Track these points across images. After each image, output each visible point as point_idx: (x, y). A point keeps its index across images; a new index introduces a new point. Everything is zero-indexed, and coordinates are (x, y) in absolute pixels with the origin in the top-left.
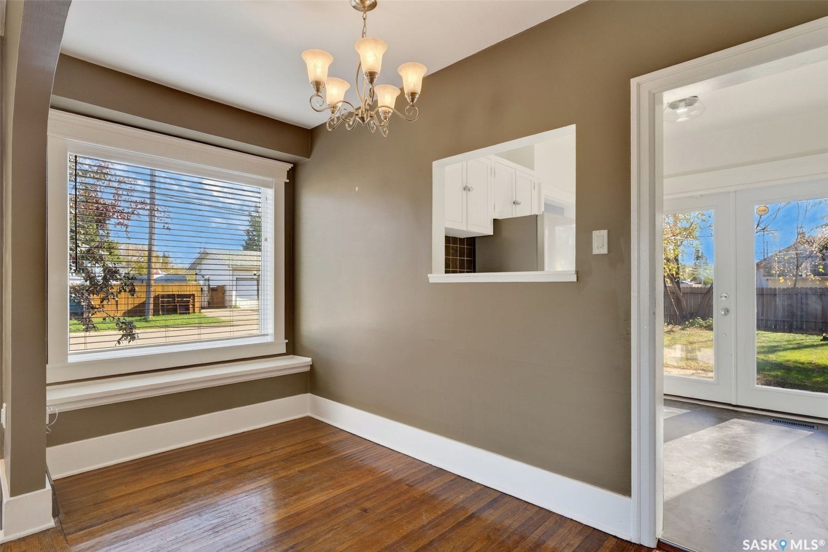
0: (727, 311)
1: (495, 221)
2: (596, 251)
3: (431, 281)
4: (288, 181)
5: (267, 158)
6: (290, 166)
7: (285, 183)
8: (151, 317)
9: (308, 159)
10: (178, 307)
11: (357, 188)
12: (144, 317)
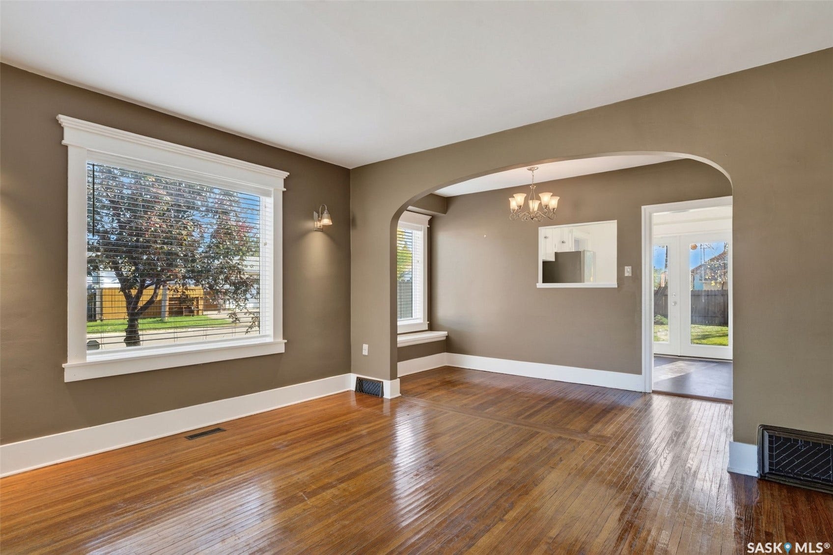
0: (675, 303)
1: (556, 254)
2: (626, 274)
3: (538, 287)
4: (429, 226)
5: (412, 211)
6: (429, 218)
7: (428, 228)
8: (166, 319)
9: (444, 215)
10: (184, 310)
11: (485, 236)
12: (160, 319)
